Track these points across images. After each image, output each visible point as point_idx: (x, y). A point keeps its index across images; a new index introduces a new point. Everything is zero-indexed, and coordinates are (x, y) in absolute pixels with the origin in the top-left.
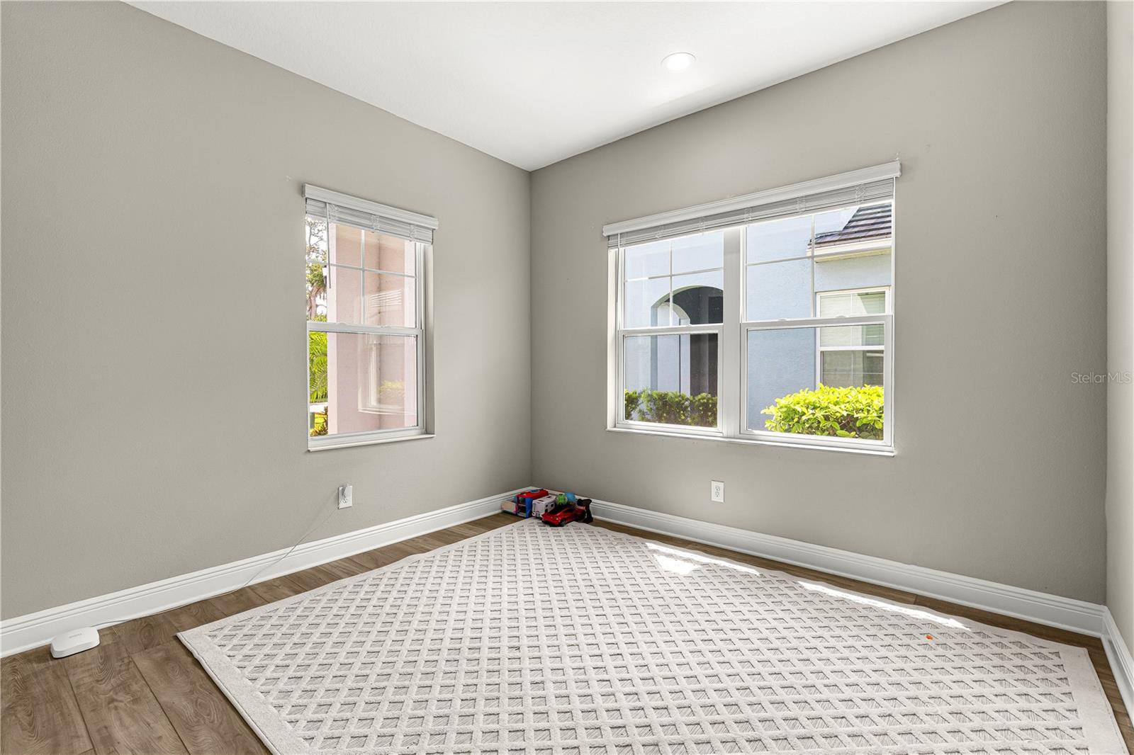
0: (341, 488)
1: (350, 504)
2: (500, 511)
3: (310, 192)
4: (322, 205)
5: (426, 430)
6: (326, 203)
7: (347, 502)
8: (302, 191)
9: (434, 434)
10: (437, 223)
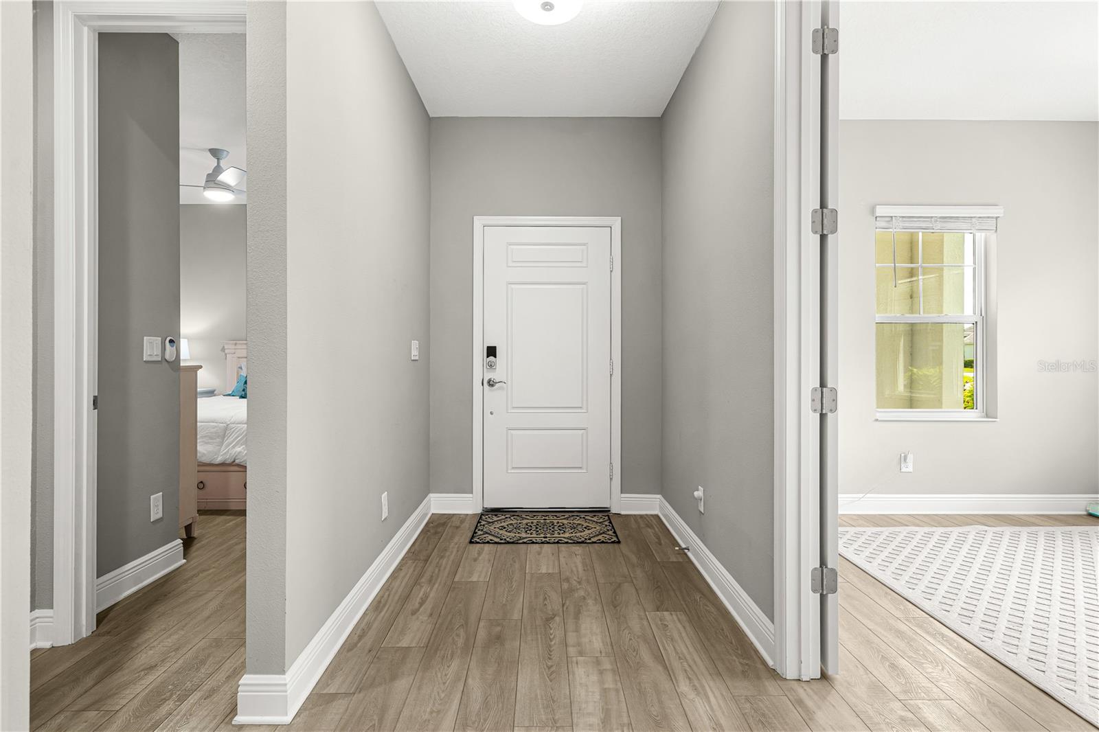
0: (903, 455)
1: (910, 469)
2: (1085, 513)
3: (880, 211)
4: (889, 219)
5: (987, 414)
6: (892, 217)
7: (909, 467)
8: (873, 210)
9: (996, 418)
10: (1002, 211)
